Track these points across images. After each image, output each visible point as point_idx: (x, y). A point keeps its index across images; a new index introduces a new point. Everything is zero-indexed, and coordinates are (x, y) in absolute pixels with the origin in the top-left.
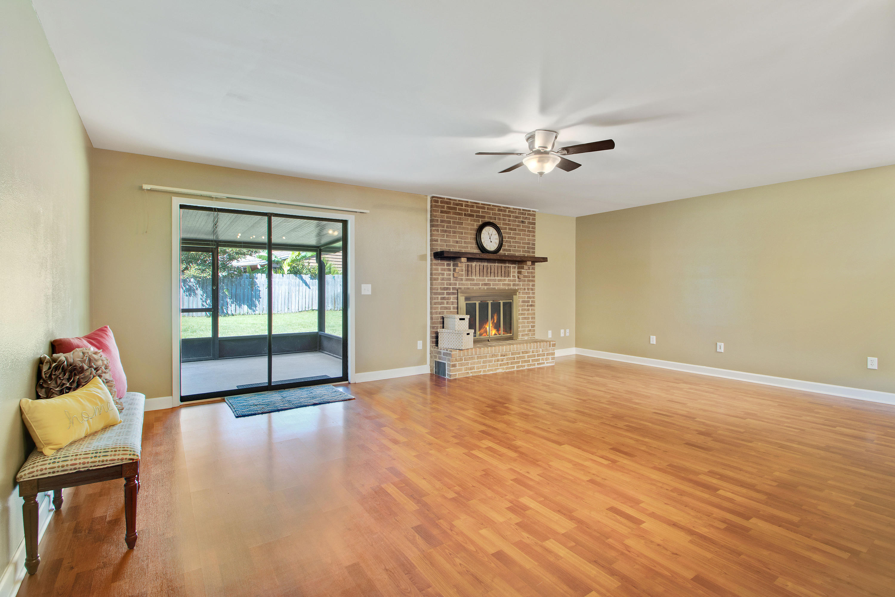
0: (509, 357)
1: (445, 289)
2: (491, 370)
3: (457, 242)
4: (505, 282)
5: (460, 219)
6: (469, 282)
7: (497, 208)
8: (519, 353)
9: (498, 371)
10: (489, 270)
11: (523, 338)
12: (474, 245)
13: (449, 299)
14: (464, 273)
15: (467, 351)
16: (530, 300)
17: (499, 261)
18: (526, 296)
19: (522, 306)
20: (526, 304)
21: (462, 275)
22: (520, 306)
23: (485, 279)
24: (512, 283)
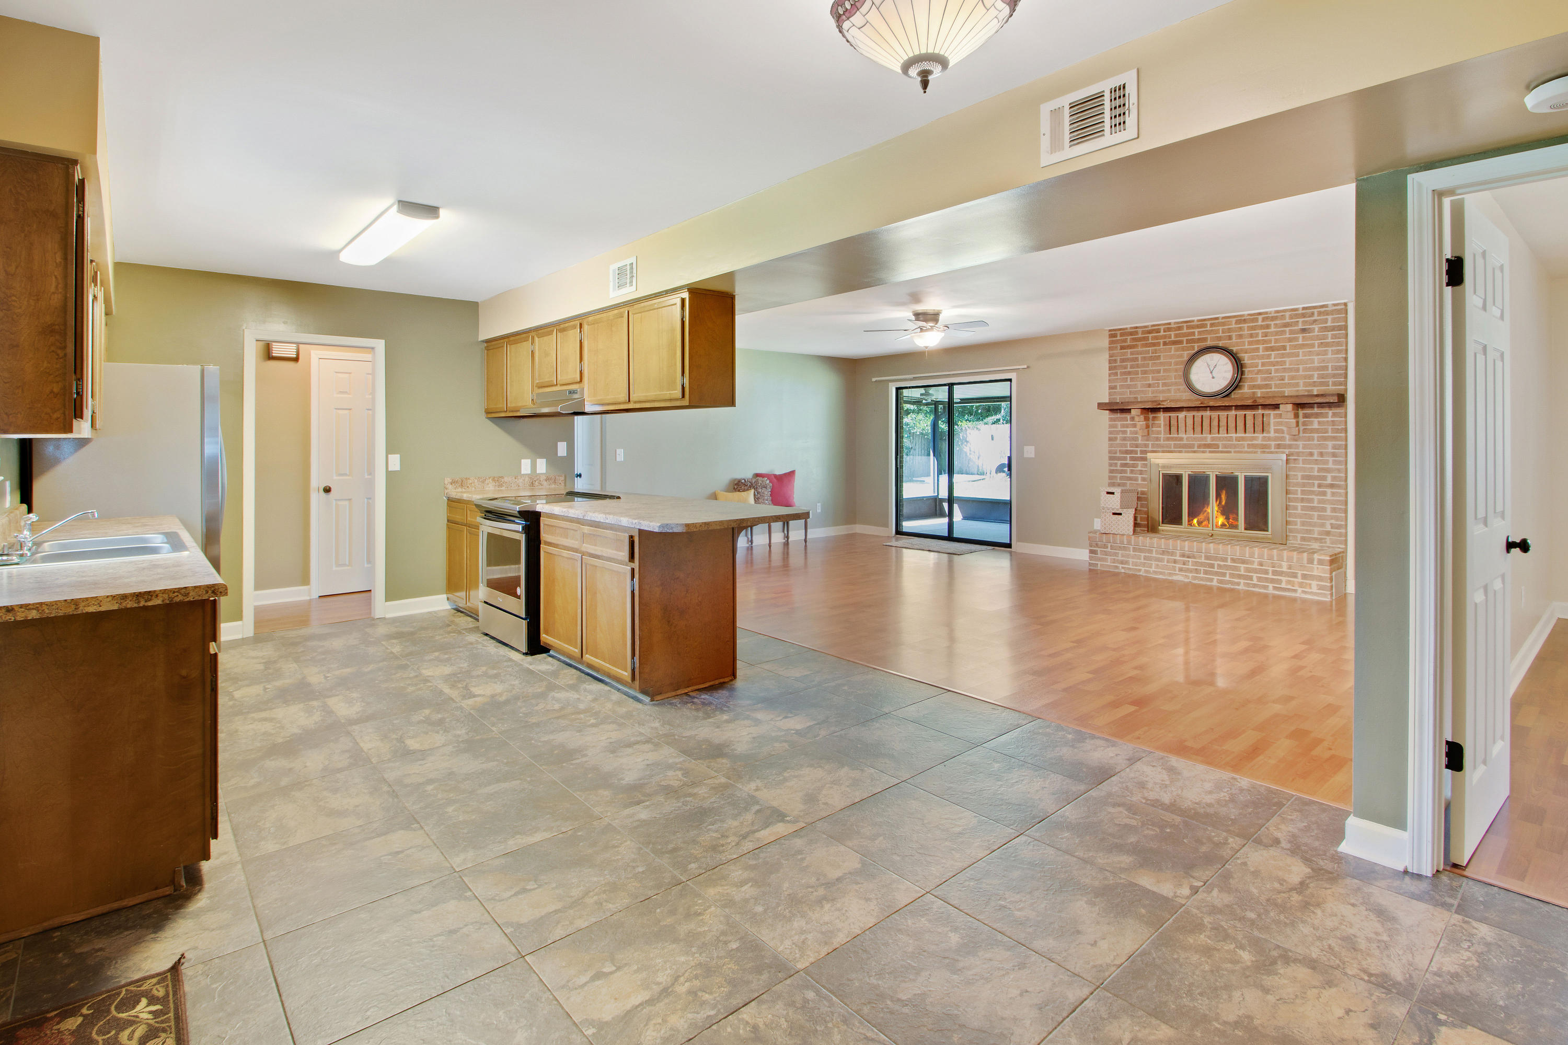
0: (1200, 561)
1: (1127, 452)
2: (1161, 573)
3: (1149, 386)
4: (1255, 442)
5: (1155, 352)
6: (1172, 443)
7: (1234, 320)
8: (1225, 560)
9: (1175, 578)
10: (1215, 423)
11: (1300, 543)
13: (1134, 466)
14: (1162, 429)
16: (1329, 476)
17: (1238, 407)
18: (1316, 467)
19: (1304, 485)
20: (1316, 482)
21: (1159, 433)
22: (1297, 485)
23: (1206, 438)
24: (1273, 443)
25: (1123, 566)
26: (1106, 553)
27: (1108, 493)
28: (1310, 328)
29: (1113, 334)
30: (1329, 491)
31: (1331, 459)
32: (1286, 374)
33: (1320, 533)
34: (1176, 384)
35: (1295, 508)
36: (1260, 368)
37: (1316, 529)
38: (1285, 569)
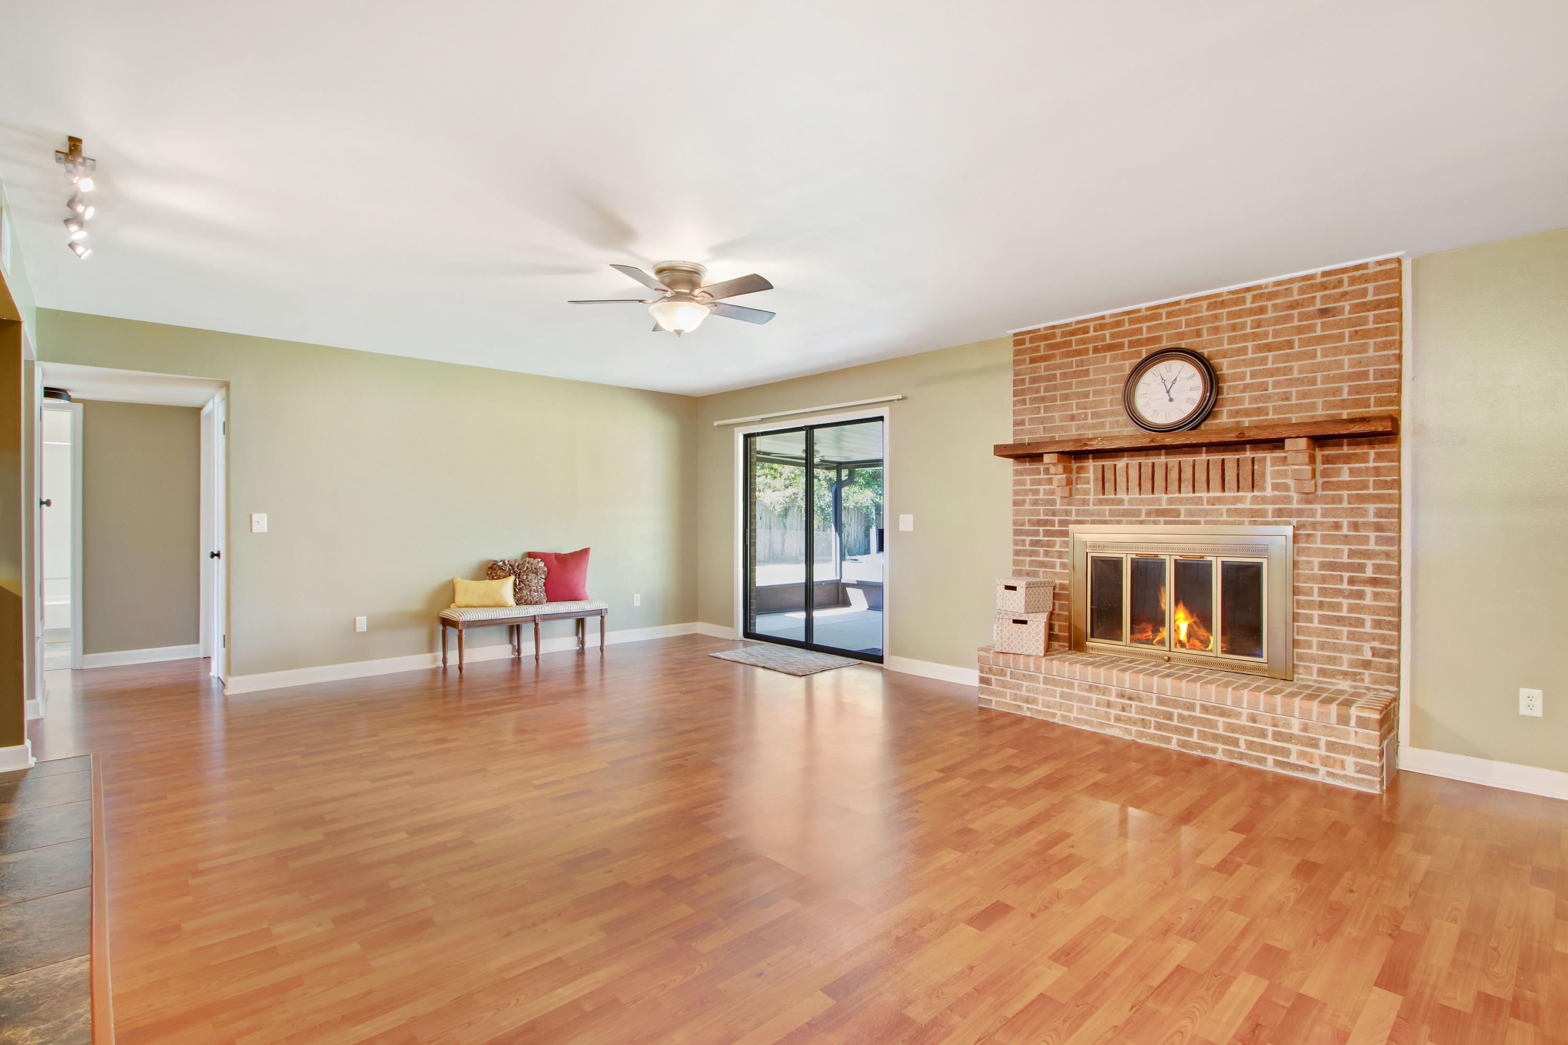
0: (1149, 706)
1: (1039, 523)
2: (1087, 722)
3: (1072, 418)
4: (1239, 506)
5: (1082, 363)
6: (1107, 508)
7: (1205, 304)
8: (1191, 707)
9: (1109, 732)
10: (1174, 475)
11: (1321, 682)
12: (1125, 418)
13: (1050, 544)
14: (1091, 485)
16: (1369, 564)
17: (1213, 447)
18: (1346, 548)
19: (1324, 579)
20: (1346, 575)
21: (1087, 492)
22: (1312, 578)
23: (1159, 500)
24: (1270, 507)
25: (1029, 706)
26: (1004, 685)
27: (1007, 588)
28: (1334, 308)
29: (1019, 339)
30: (1369, 590)
31: (1372, 535)
32: (1294, 390)
33: (1352, 663)
34: (1113, 413)
35: (1309, 619)
36: (1248, 381)
37: (1346, 657)
38: (1295, 730)
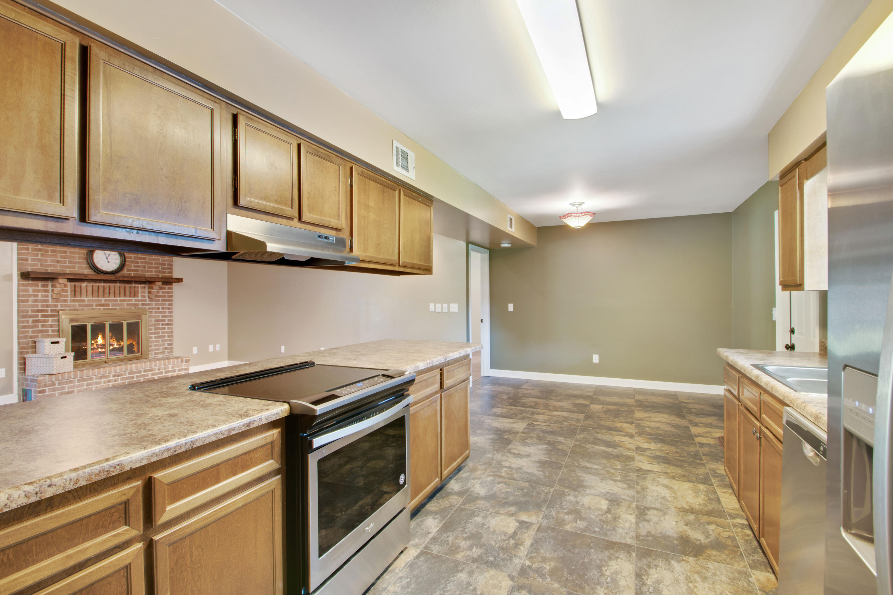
4: (131, 302)
6: (77, 303)
10: (107, 291)
11: (155, 357)
12: (85, 265)
13: (45, 321)
14: (69, 293)
15: (62, 376)
16: (167, 319)
17: (121, 282)
18: (161, 315)
19: (155, 325)
20: (161, 323)
21: (67, 296)
22: (152, 325)
23: (101, 300)
24: (140, 303)
30: (166, 327)
31: (167, 311)
32: (147, 265)
33: (163, 349)
34: (79, 263)
35: (151, 338)
36: (133, 260)
37: (161, 347)
38: (170, 369)
